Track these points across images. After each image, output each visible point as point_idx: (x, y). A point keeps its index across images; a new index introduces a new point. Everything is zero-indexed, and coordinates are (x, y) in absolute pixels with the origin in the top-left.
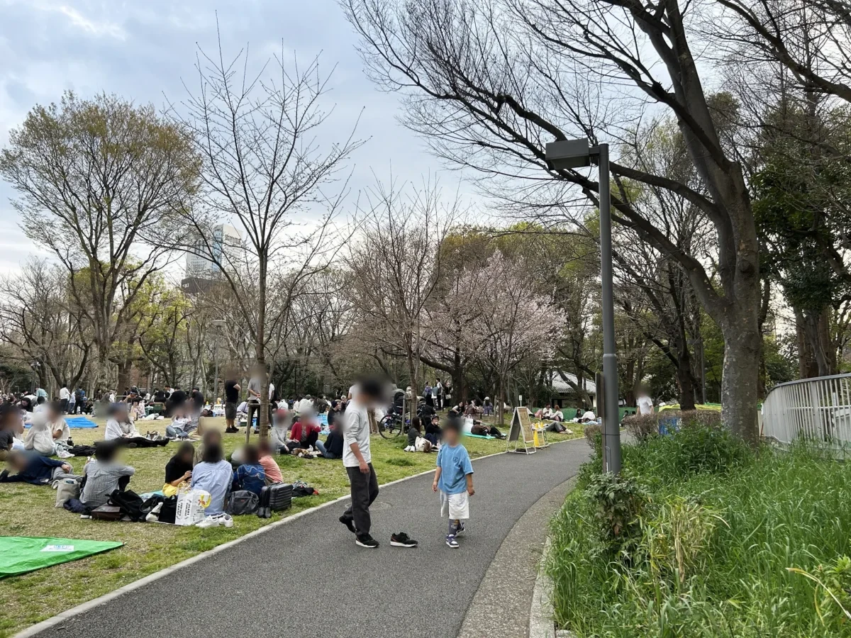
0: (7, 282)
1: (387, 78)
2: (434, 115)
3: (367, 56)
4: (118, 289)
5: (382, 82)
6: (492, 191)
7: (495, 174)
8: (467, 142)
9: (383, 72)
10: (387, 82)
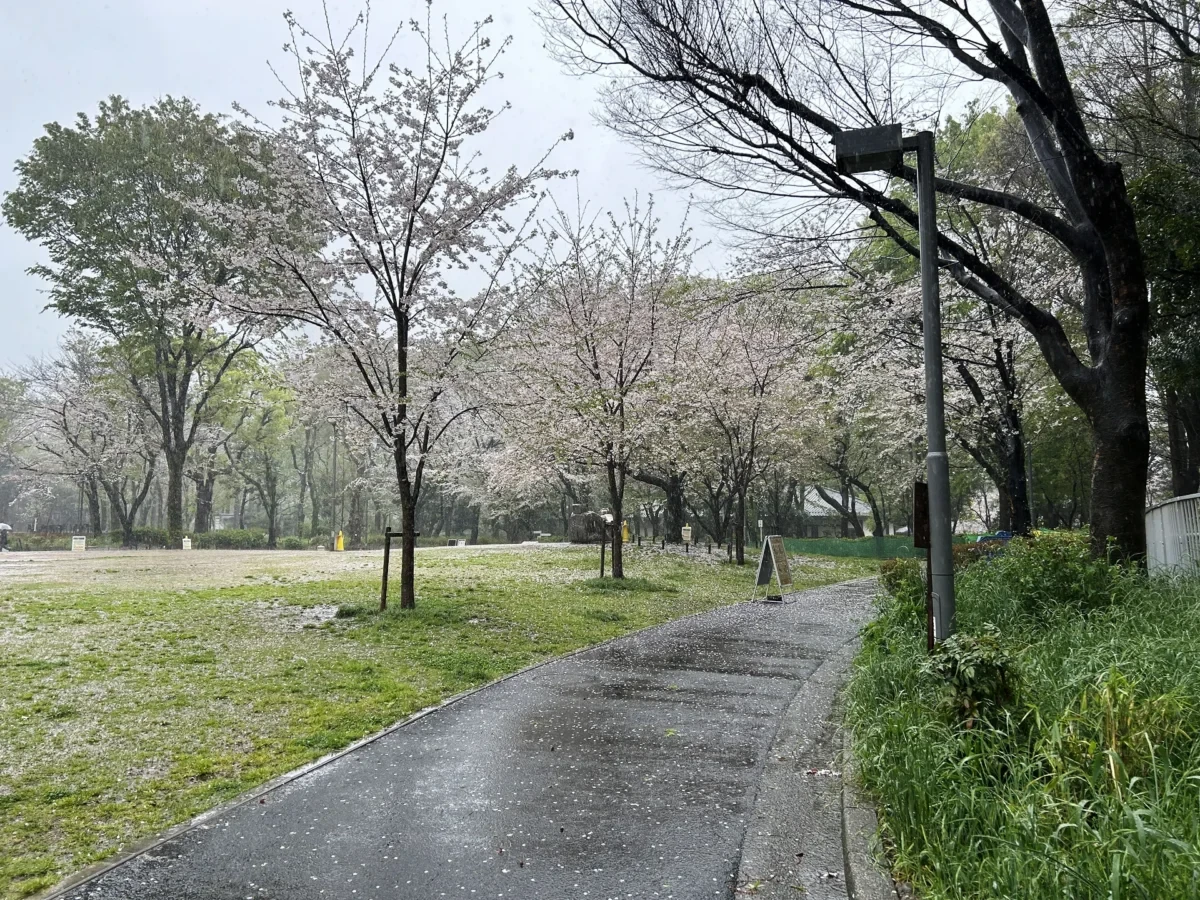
0: (40, 368)
1: (577, 54)
2: (647, 111)
3: (550, 22)
4: (195, 376)
5: (571, 61)
6: (734, 220)
7: (742, 191)
8: (697, 148)
9: (574, 46)
10: (579, 60)
